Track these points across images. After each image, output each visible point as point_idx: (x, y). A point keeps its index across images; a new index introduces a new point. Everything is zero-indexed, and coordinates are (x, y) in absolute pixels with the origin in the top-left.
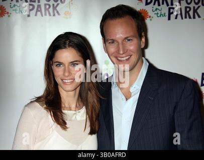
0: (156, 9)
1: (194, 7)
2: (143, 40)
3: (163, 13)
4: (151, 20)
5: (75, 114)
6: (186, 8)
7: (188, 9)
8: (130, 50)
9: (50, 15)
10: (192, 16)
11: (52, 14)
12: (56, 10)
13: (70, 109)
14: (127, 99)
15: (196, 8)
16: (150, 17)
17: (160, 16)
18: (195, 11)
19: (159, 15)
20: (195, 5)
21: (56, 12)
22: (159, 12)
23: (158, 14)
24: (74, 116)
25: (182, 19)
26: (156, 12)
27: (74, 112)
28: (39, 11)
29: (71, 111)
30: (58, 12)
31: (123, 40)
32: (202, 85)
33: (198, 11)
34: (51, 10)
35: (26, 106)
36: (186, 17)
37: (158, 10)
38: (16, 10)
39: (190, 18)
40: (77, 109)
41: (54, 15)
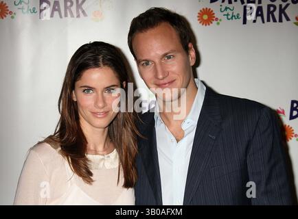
0: (226, 8)
1: (281, 6)
2: (192, 53)
3: (235, 14)
4: (218, 24)
5: (103, 159)
6: (269, 6)
7: (272, 9)
8: (173, 73)
9: (72, 16)
10: (277, 19)
11: (75, 15)
12: (82, 9)
13: (96, 153)
14: (178, 141)
15: (283, 7)
16: (217, 19)
17: (232, 18)
18: (282, 11)
19: (229, 17)
20: (282, 3)
21: (80, 12)
22: (230, 13)
23: (228, 15)
24: (102, 163)
25: (263, 22)
26: (225, 13)
27: (102, 157)
28: (56, 10)
29: (97, 156)
30: (83, 12)
31: (161, 59)
32: (292, 117)
33: (286, 11)
34: (74, 8)
35: (32, 149)
36: (268, 20)
37: (228, 10)
38: (22, 9)
39: (275, 21)
40: (105, 153)
41: (78, 16)
